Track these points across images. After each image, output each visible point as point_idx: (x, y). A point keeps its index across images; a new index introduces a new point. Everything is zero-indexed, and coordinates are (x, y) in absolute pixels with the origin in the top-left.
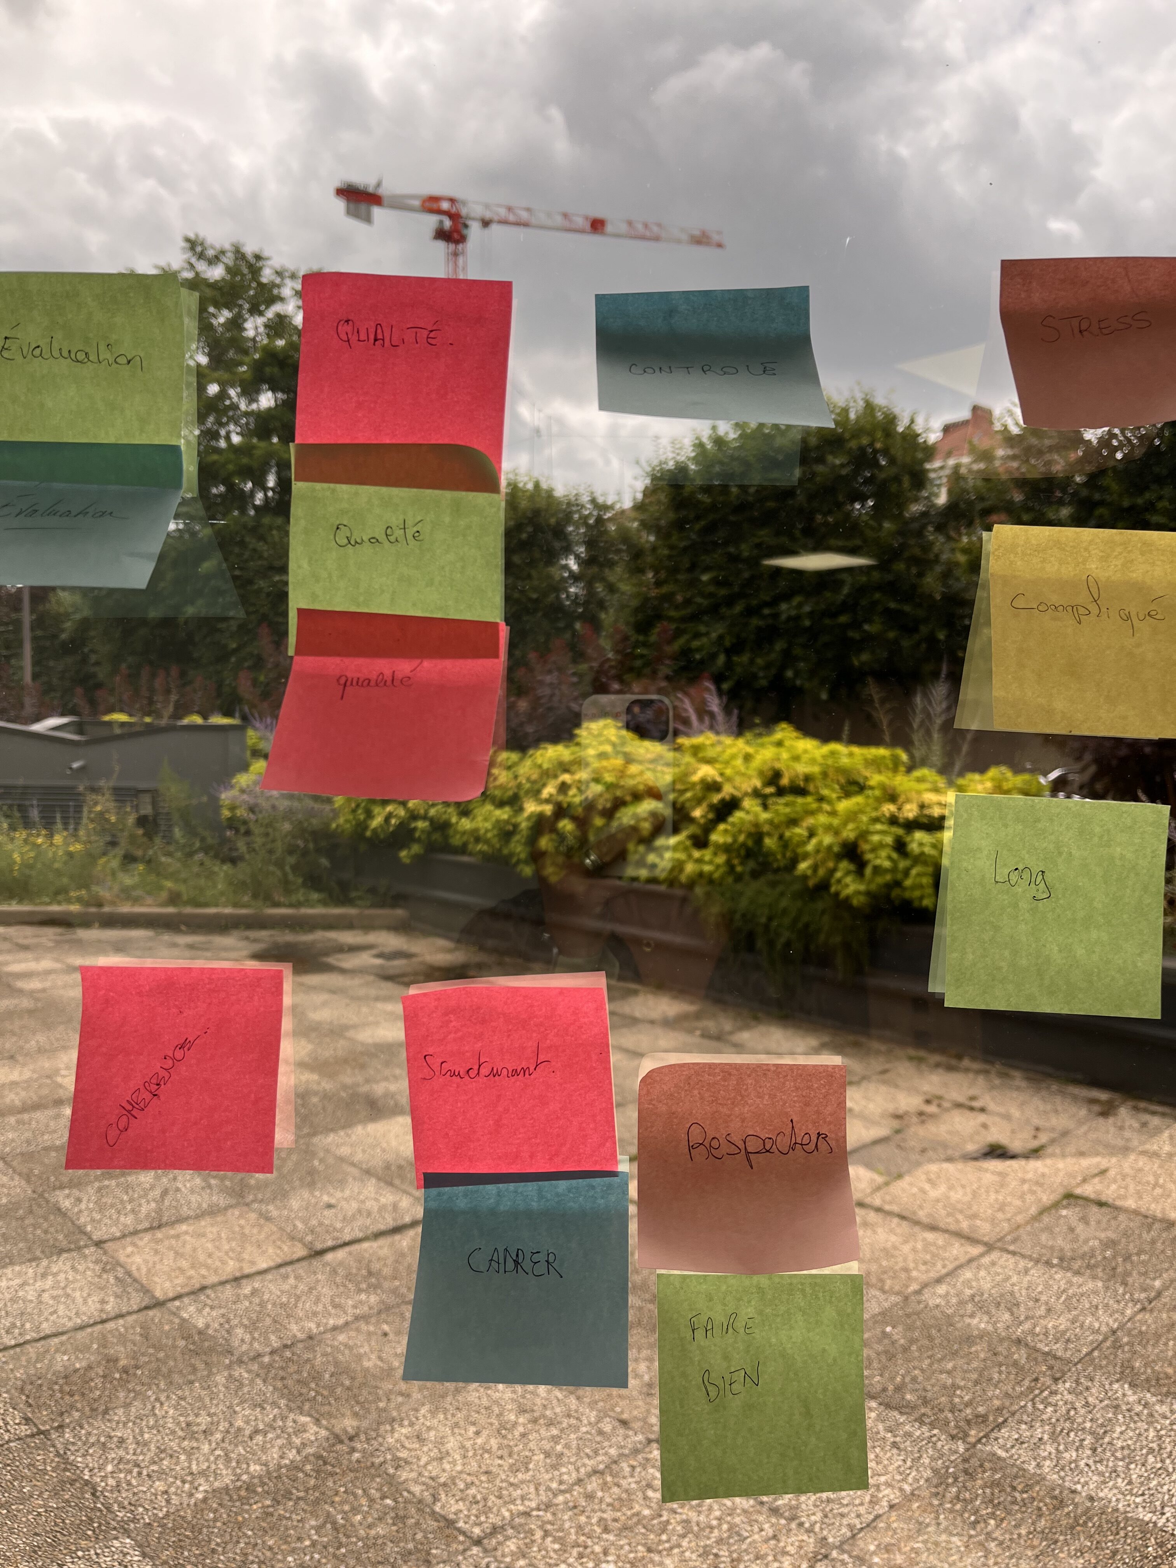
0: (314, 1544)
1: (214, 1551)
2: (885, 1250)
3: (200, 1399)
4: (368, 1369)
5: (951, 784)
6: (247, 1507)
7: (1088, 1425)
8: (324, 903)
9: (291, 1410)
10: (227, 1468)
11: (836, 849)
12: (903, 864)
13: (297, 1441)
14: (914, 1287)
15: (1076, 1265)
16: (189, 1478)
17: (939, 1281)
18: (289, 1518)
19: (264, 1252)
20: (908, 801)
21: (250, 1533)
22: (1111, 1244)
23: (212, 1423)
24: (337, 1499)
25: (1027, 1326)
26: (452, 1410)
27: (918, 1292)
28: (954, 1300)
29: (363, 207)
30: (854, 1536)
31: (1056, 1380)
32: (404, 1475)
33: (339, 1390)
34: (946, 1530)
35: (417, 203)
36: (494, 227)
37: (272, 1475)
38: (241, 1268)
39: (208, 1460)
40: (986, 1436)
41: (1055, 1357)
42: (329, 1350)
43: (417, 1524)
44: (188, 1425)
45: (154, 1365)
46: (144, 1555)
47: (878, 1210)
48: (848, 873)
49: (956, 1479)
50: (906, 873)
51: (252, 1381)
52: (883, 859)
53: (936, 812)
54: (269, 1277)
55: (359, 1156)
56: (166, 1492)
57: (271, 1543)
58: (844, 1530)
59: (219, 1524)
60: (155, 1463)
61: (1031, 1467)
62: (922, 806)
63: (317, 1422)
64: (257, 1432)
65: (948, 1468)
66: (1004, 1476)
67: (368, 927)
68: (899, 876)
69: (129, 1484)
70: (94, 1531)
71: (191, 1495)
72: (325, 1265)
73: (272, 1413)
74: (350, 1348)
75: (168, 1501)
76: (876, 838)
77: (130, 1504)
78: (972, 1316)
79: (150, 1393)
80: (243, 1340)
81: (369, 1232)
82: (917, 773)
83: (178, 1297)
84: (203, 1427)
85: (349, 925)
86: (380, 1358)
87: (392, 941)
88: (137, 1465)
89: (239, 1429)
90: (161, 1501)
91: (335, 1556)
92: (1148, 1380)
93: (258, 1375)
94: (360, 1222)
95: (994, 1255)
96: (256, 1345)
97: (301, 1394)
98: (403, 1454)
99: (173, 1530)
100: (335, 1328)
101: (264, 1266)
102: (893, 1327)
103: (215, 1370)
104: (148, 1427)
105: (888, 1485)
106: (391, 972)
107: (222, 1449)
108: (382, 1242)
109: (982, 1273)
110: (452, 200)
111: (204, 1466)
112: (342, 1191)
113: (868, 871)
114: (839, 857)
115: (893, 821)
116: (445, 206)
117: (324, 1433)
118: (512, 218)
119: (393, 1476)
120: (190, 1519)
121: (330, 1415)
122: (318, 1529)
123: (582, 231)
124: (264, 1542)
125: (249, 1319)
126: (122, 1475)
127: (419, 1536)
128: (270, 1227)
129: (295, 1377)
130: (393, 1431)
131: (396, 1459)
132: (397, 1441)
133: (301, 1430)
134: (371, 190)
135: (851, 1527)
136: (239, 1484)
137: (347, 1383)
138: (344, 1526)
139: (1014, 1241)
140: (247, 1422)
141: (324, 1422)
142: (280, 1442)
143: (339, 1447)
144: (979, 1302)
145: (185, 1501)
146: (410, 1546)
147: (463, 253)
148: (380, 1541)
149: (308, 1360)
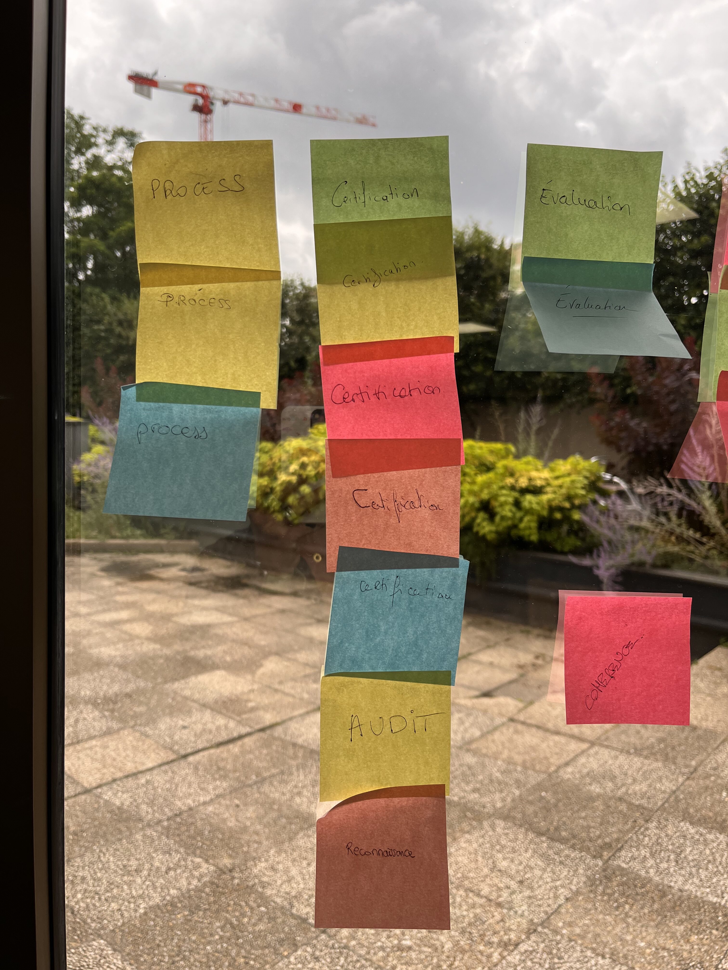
0: (221, 938)
1: (159, 946)
2: (531, 747)
3: (128, 850)
4: (231, 828)
5: (545, 466)
6: (173, 917)
7: (670, 847)
8: (144, 537)
9: (188, 854)
10: (155, 892)
11: (477, 505)
12: (519, 514)
13: (196, 874)
14: (553, 769)
15: (645, 753)
16: (132, 900)
17: (567, 764)
18: (202, 922)
19: (148, 757)
20: (521, 476)
21: (179, 933)
22: (661, 740)
23: (140, 865)
24: (230, 909)
25: (623, 789)
26: (290, 851)
27: (556, 771)
28: (577, 776)
29: (145, 88)
30: (548, 918)
31: (647, 821)
32: (269, 892)
33: (216, 841)
34: (601, 912)
35: (180, 87)
36: (231, 106)
37: (186, 895)
38: (136, 768)
39: (142, 888)
40: (613, 855)
41: (644, 808)
42: (204, 816)
43: (284, 922)
44: (125, 866)
45: (93, 830)
46: (115, 950)
47: (523, 723)
48: (484, 520)
49: (601, 881)
50: (521, 520)
51: (159, 837)
52: (507, 511)
53: (539, 483)
54: (155, 772)
55: (196, 696)
56: (119, 910)
57: (194, 938)
58: (542, 915)
59: (158, 928)
60: (108, 891)
61: (643, 873)
62: (530, 479)
63: (207, 861)
64: (169, 869)
65: (595, 875)
66: (628, 879)
67: (173, 551)
68: (516, 521)
69: (94, 905)
70: (78, 936)
71: (136, 911)
72: (189, 764)
73: (176, 857)
74: (218, 815)
75: (122, 915)
76: (502, 499)
77: (98, 918)
78: (590, 784)
79: (95, 847)
80: (147, 812)
81: (213, 743)
82: (524, 460)
83: (99, 786)
84: (134, 868)
85: (160, 550)
86: (237, 820)
87: (190, 561)
88: (97, 893)
89: (158, 868)
90: (118, 916)
91: (237, 944)
92: (699, 820)
93: (162, 834)
94: (206, 737)
95: (596, 749)
96: (157, 815)
97: (193, 845)
98: (265, 879)
99: (129, 933)
100: (205, 803)
101: (150, 765)
102: (546, 792)
103: (134, 831)
104: (98, 869)
105: (562, 886)
106: (193, 580)
107: (150, 881)
108: (221, 749)
109: (591, 759)
110: (204, 87)
111: (141, 892)
112: (191, 717)
113: (497, 519)
114: (479, 510)
115: (513, 488)
116: (199, 90)
117: (212, 868)
118: (242, 100)
119: (262, 893)
120: (138, 925)
121: (214, 857)
122: (222, 928)
123: (287, 111)
124: (189, 938)
125: (149, 799)
126: (88, 900)
127: (286, 929)
128: (148, 742)
129: (187, 834)
130: (256, 865)
131: (261, 882)
132: (259, 871)
133: (197, 867)
134: (150, 77)
135: (546, 913)
136: (165, 902)
137: (220, 836)
138: (238, 925)
139: (607, 739)
140: (162, 863)
141: (211, 861)
142: (186, 875)
143: (224, 876)
144: (592, 776)
145: (133, 914)
146: (282, 936)
147: (211, 120)
148: (262, 934)
149: (192, 823)
